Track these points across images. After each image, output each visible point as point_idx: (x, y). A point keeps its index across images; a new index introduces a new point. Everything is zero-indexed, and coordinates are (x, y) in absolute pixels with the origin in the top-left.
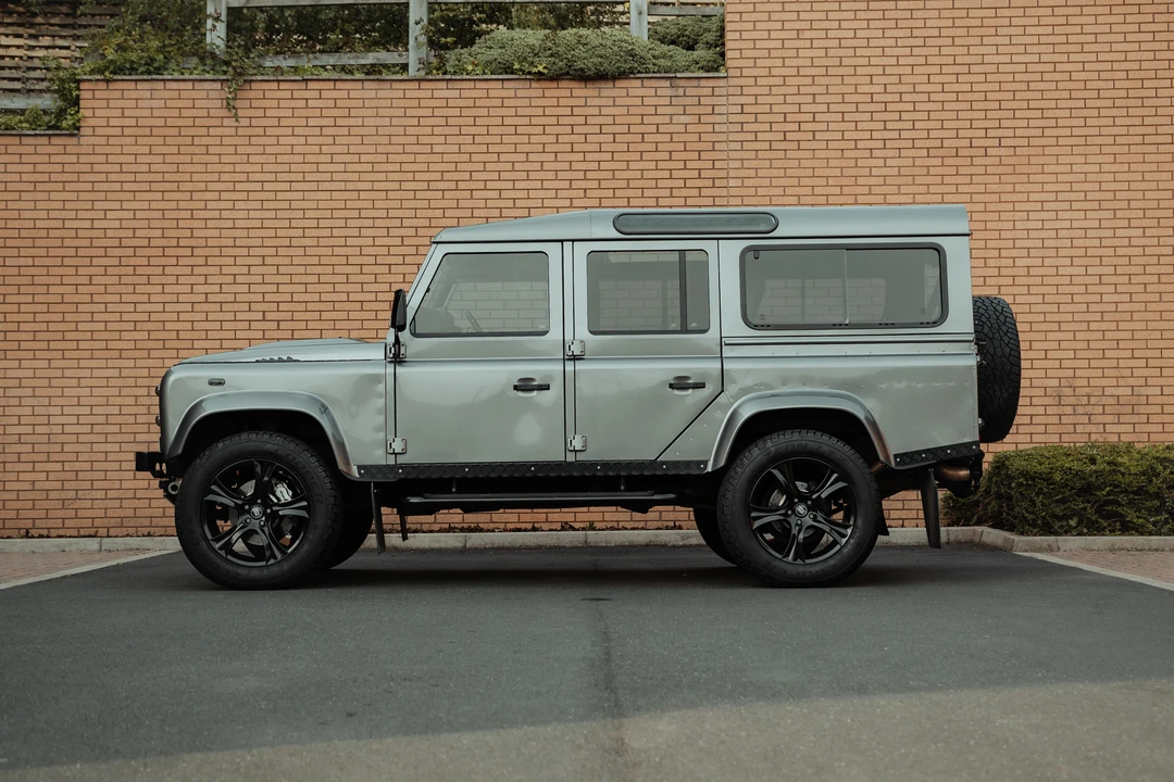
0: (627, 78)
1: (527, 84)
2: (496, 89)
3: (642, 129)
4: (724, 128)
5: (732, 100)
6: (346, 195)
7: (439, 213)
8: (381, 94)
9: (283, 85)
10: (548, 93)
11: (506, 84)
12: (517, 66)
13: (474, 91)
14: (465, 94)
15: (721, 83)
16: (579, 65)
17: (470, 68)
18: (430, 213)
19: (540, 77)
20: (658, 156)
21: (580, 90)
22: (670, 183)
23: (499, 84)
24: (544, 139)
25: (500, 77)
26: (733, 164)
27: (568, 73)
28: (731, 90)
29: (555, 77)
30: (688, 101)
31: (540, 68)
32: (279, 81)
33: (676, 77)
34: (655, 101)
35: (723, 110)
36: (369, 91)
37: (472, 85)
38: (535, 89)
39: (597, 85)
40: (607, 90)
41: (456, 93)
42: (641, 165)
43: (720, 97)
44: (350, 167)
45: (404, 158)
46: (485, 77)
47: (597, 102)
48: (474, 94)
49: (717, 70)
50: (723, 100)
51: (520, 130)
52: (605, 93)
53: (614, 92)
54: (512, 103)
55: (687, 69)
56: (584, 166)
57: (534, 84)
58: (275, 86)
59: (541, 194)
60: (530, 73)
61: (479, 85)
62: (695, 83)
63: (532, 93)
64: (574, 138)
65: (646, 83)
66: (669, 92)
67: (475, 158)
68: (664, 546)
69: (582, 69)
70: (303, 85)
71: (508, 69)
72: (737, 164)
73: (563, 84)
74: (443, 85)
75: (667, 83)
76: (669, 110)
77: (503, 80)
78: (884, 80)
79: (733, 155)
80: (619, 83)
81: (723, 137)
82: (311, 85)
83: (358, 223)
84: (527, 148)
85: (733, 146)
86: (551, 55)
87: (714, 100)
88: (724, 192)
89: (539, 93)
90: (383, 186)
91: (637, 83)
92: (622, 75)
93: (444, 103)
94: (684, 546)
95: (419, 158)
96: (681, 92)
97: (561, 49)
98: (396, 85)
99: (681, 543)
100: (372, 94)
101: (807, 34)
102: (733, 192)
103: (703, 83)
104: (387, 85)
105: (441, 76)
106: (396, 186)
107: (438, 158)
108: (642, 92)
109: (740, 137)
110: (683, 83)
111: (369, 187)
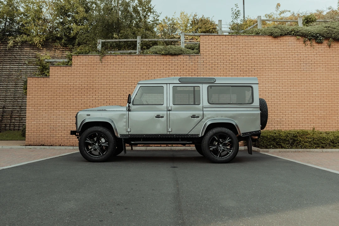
1: (160, 56)
2: (154, 57)
3: (183, 65)
4: (200, 65)
5: (201, 60)
6: (124, 78)
9: (111, 56)
11: (156, 56)
12: (158, 52)
13: (149, 57)
14: (148, 58)
15: (199, 56)
16: (171, 52)
17: (149, 53)
19: (163, 55)
20: (187, 71)
21: (171, 57)
24: (163, 67)
26: (201, 73)
27: (168, 54)
28: (201, 58)
29: (166, 55)
30: (192, 60)
31: (163, 53)
32: (111, 55)
34: (186, 60)
35: (200, 62)
36: (129, 57)
38: (162, 57)
39: (174, 56)
40: (176, 57)
41: (146, 58)
43: (199, 59)
44: (124, 72)
45: (135, 71)
46: (152, 54)
47: (174, 60)
48: (149, 58)
49: (198, 54)
51: (159, 65)
53: (178, 58)
54: (157, 60)
55: (192, 53)
56: (171, 72)
57: (162, 56)
58: (110, 56)
60: (161, 54)
61: (151, 56)
62: (194, 56)
64: (169, 67)
65: (184, 56)
66: (189, 58)
67: (149, 71)
68: (187, 150)
69: (171, 53)
70: (115, 56)
71: (157, 53)
72: (203, 73)
73: (167, 56)
74: (143, 56)
75: (188, 56)
76: (189, 62)
78: (232, 56)
79: (201, 71)
80: (179, 56)
81: (200, 67)
82: (117, 56)
83: (126, 84)
84: (160, 69)
85: (201, 69)
86: (165, 50)
87: (198, 60)
89: (163, 58)
90: (131, 76)
91: (182, 56)
92: (179, 54)
93: (143, 60)
95: (138, 71)
96: (191, 58)
97: (167, 49)
98: (134, 56)
101: (216, 47)
103: (196, 56)
104: (132, 56)
105: (143, 54)
106: (134, 76)
107: (142, 71)
108: (183, 58)
109: (203, 67)
110: (191, 56)
111: (128, 76)
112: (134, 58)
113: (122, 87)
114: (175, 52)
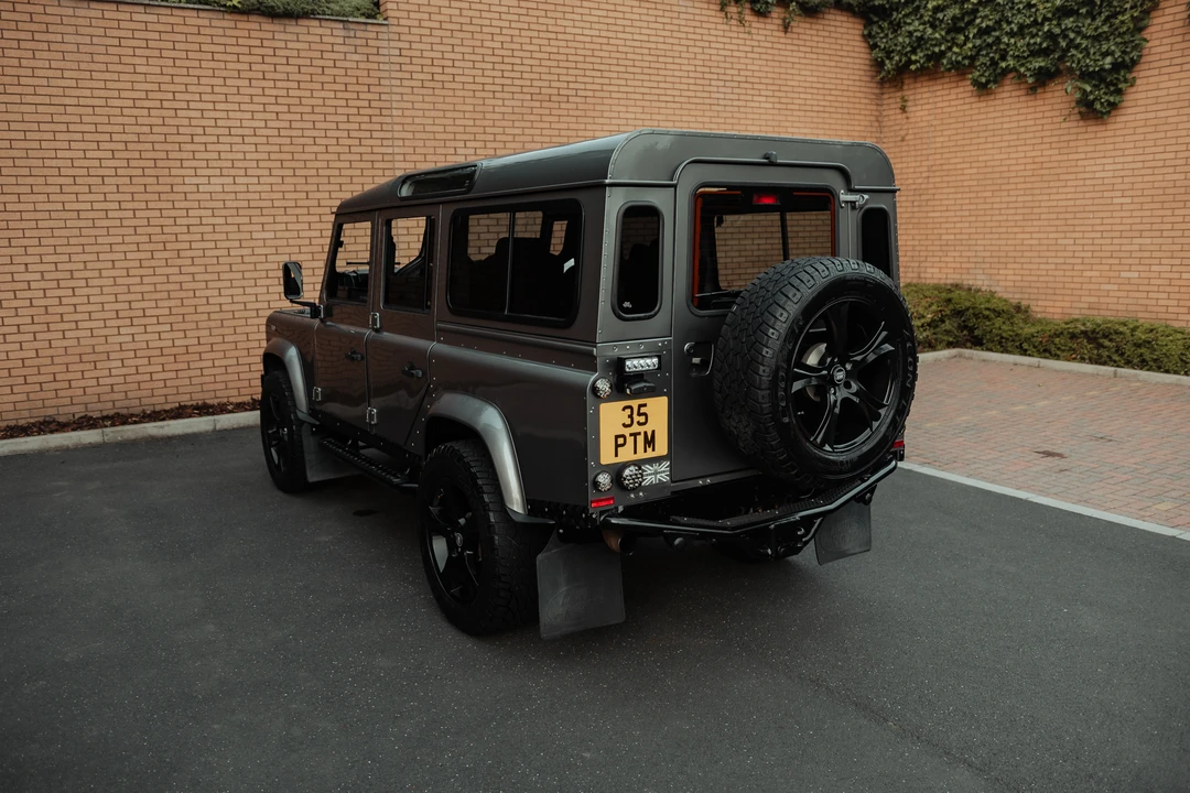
0: (308, 18)
1: (220, 15)
2: (192, 17)
3: (321, 63)
4: (387, 67)
5: (392, 44)
7: (147, 129)
10: (240, 25)
11: (202, 14)
13: (167, 17)
14: (163, 19)
15: (384, 29)
16: (269, 2)
18: (137, 129)
19: (234, 10)
20: (337, 87)
21: (267, 24)
22: (346, 111)
23: (194, 14)
24: (239, 66)
25: (196, 6)
26: (395, 97)
27: (258, 9)
28: (391, 36)
29: (244, 12)
30: (358, 42)
31: (235, 2)
33: (348, 21)
34: (332, 40)
35: (386, 51)
37: (168, 11)
38: (228, 21)
39: (287, 22)
40: (293, 28)
41: (154, 18)
42: (323, 94)
43: (384, 40)
44: (54, 82)
45: (108, 76)
46: (182, 5)
47: (282, 36)
48: (172, 20)
49: (375, 18)
50: (385, 44)
51: (217, 56)
52: (289, 29)
53: (297, 29)
54: (208, 31)
55: (352, 15)
56: (274, 92)
57: (227, 16)
59: (239, 115)
60: (225, 6)
61: (175, 12)
62: (363, 27)
63: (225, 24)
64: (265, 67)
65: (323, 23)
66: (342, 33)
67: (176, 80)
69: (272, 7)
72: (398, 97)
73: (253, 18)
74: (142, 9)
75: (341, 26)
76: (343, 48)
77: (198, 9)
78: (501, 38)
79: (395, 90)
80: (301, 22)
81: (386, 75)
84: (224, 74)
85: (394, 82)
87: (378, 43)
88: (388, 120)
89: (232, 24)
90: (89, 102)
91: (316, 23)
92: (306, 15)
93: (143, 26)
95: (123, 76)
96: (352, 34)
102: (396, 120)
103: (369, 28)
106: (102, 102)
107: (141, 78)
108: (320, 31)
109: (400, 75)
110: (352, 26)
111: (74, 101)
113: (52, 154)
114: (289, 4)
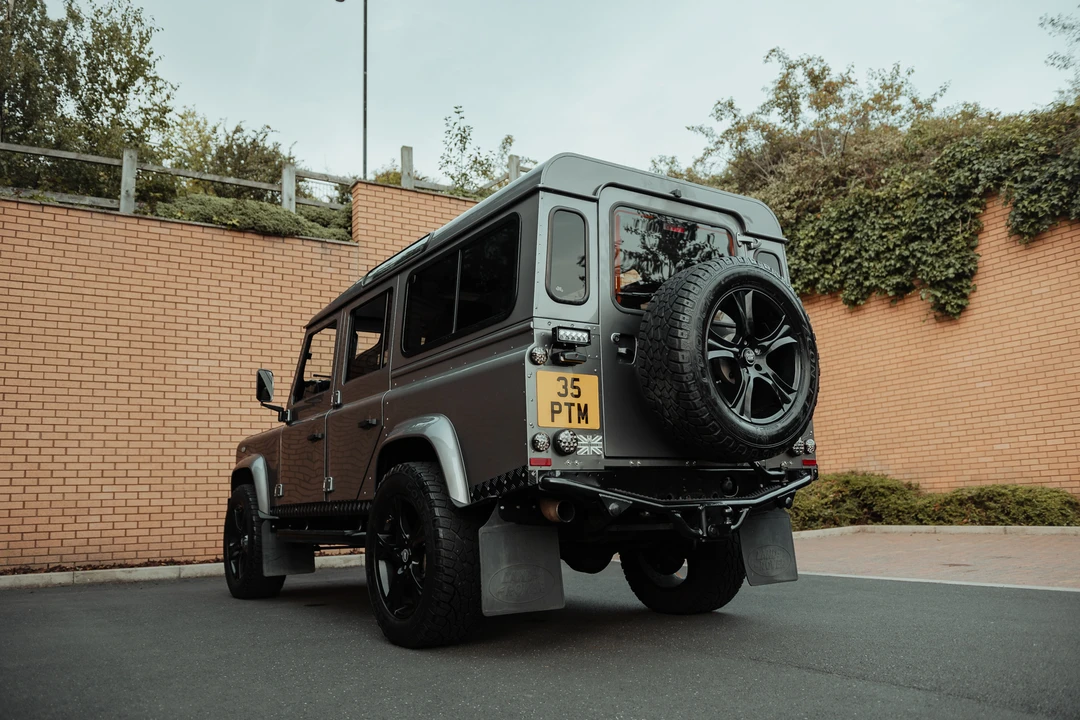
0: (293, 237)
1: (222, 232)
2: (198, 233)
3: (302, 273)
5: (361, 261)
6: (73, 297)
7: (149, 317)
8: (107, 224)
9: (21, 206)
10: (236, 240)
11: (206, 230)
12: (215, 219)
13: (178, 231)
14: (174, 232)
15: (354, 249)
16: (261, 223)
17: (179, 214)
18: (142, 317)
19: (233, 228)
20: (312, 293)
21: (260, 242)
23: (200, 229)
24: (233, 272)
25: (202, 224)
27: (253, 228)
28: (361, 255)
29: (241, 230)
30: (332, 258)
31: (234, 222)
32: (18, 202)
33: (326, 242)
34: (311, 255)
35: (356, 267)
36: (97, 220)
37: (179, 227)
38: (227, 237)
39: (272, 239)
40: (280, 244)
41: (167, 231)
43: (354, 258)
44: (77, 276)
45: (123, 273)
46: (190, 222)
47: (271, 251)
48: (181, 233)
49: (348, 240)
50: (355, 261)
51: (215, 263)
52: (276, 245)
53: (284, 246)
54: (210, 243)
55: (329, 238)
56: (260, 294)
57: (227, 233)
58: (14, 205)
59: (229, 310)
60: (225, 224)
61: (185, 227)
62: (338, 247)
63: (224, 238)
64: (254, 274)
65: (305, 243)
66: (321, 251)
67: (179, 279)
69: (265, 227)
70: (40, 209)
71: (208, 219)
73: (248, 235)
74: (158, 224)
75: (319, 245)
76: (320, 263)
77: (204, 227)
80: (287, 240)
82: (46, 209)
83: (82, 319)
84: (220, 277)
86: (242, 214)
87: (349, 260)
89: (230, 239)
90: (104, 293)
91: (300, 242)
92: (291, 235)
93: (157, 237)
94: (346, 568)
95: (135, 275)
96: (328, 252)
97: (249, 211)
99: (344, 565)
100: (100, 223)
101: (407, 227)
103: (343, 248)
104: (112, 218)
105: (154, 217)
106: (115, 294)
107: (150, 276)
108: (302, 248)
110: (329, 246)
111: (92, 292)
112: (118, 225)
113: (66, 333)
114: (278, 225)
